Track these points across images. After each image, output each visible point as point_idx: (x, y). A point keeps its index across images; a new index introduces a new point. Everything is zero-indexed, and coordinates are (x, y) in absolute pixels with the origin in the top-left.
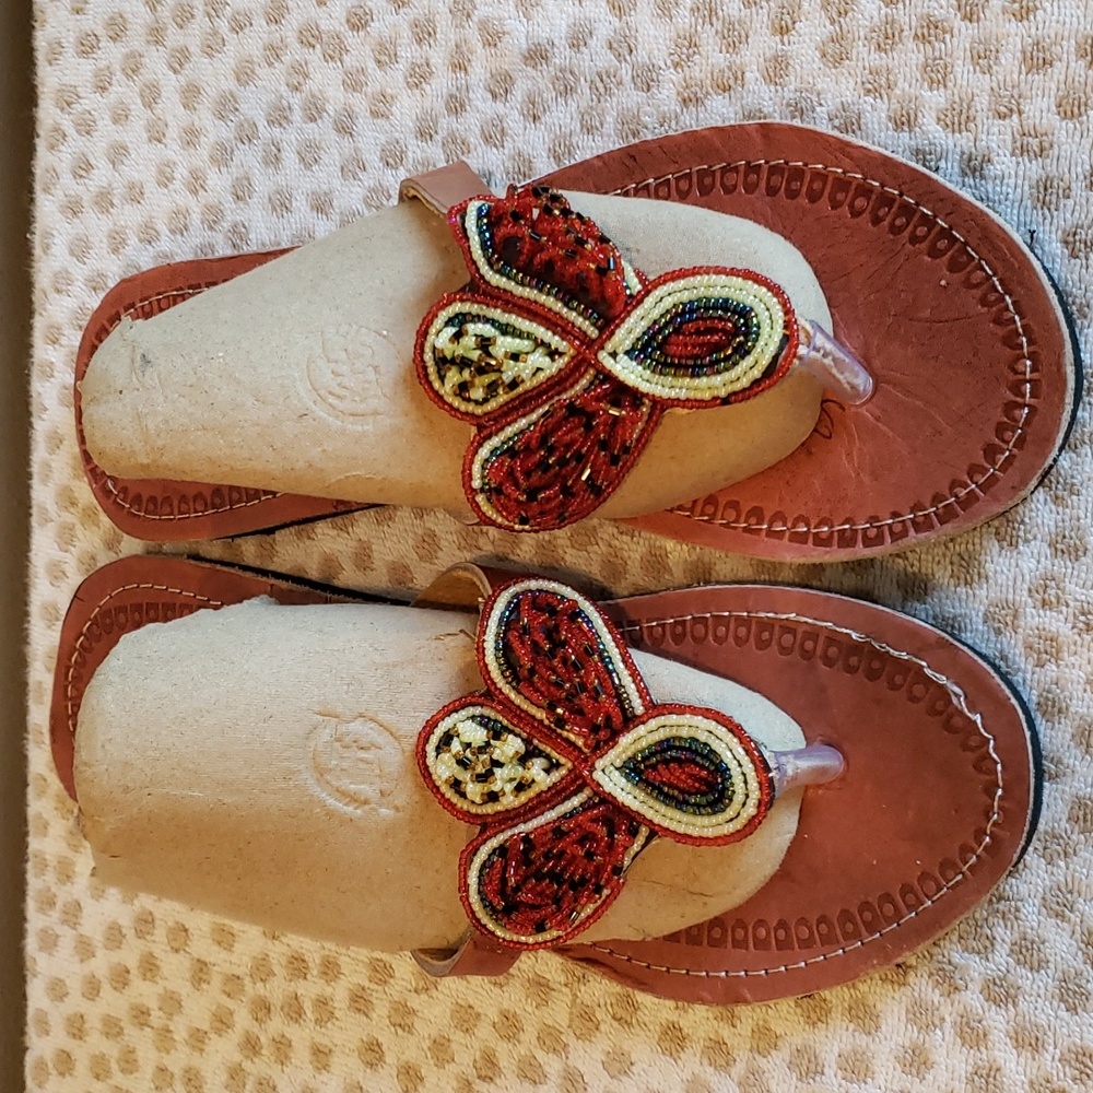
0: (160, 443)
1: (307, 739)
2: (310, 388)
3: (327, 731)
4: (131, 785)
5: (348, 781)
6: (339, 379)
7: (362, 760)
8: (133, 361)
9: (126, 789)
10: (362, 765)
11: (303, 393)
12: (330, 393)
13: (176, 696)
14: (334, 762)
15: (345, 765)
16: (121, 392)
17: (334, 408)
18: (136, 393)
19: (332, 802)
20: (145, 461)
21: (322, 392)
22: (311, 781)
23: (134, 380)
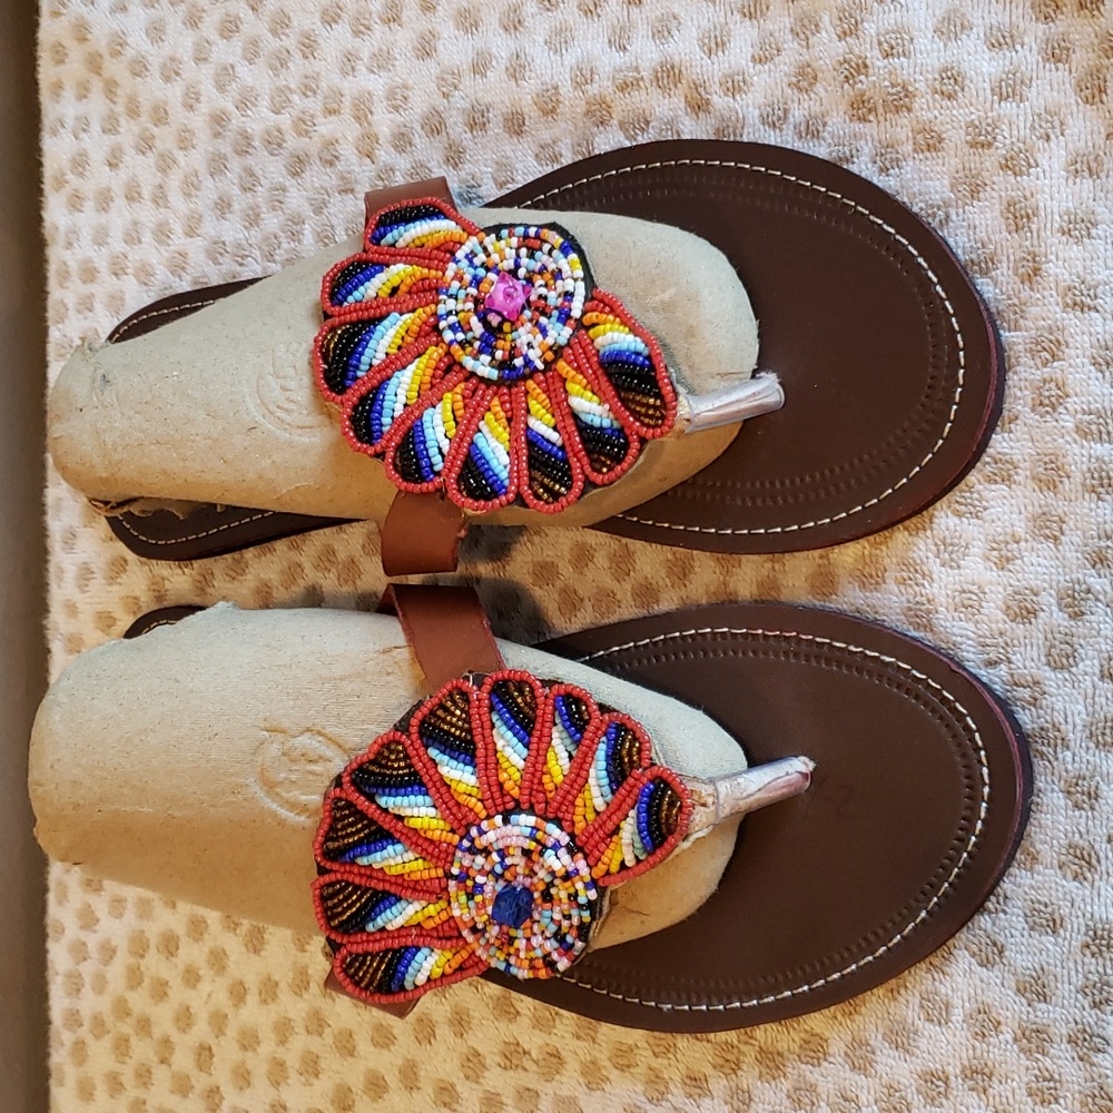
0: (117, 457)
1: (254, 754)
2: (259, 401)
3: (274, 745)
4: (81, 802)
5: (297, 793)
6: (287, 394)
7: (311, 773)
8: (94, 381)
9: (77, 806)
10: (311, 777)
11: (252, 407)
12: (279, 407)
13: (121, 716)
14: (282, 775)
15: (293, 777)
16: (81, 410)
17: (282, 421)
18: (95, 411)
19: (283, 812)
20: (104, 475)
21: (271, 407)
22: (261, 794)
23: (94, 398)
